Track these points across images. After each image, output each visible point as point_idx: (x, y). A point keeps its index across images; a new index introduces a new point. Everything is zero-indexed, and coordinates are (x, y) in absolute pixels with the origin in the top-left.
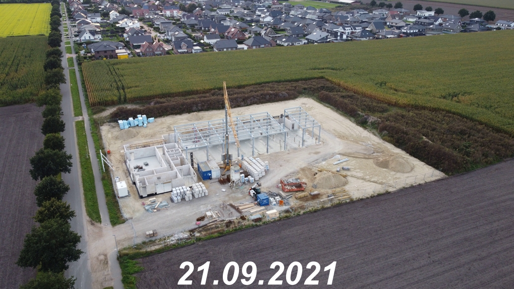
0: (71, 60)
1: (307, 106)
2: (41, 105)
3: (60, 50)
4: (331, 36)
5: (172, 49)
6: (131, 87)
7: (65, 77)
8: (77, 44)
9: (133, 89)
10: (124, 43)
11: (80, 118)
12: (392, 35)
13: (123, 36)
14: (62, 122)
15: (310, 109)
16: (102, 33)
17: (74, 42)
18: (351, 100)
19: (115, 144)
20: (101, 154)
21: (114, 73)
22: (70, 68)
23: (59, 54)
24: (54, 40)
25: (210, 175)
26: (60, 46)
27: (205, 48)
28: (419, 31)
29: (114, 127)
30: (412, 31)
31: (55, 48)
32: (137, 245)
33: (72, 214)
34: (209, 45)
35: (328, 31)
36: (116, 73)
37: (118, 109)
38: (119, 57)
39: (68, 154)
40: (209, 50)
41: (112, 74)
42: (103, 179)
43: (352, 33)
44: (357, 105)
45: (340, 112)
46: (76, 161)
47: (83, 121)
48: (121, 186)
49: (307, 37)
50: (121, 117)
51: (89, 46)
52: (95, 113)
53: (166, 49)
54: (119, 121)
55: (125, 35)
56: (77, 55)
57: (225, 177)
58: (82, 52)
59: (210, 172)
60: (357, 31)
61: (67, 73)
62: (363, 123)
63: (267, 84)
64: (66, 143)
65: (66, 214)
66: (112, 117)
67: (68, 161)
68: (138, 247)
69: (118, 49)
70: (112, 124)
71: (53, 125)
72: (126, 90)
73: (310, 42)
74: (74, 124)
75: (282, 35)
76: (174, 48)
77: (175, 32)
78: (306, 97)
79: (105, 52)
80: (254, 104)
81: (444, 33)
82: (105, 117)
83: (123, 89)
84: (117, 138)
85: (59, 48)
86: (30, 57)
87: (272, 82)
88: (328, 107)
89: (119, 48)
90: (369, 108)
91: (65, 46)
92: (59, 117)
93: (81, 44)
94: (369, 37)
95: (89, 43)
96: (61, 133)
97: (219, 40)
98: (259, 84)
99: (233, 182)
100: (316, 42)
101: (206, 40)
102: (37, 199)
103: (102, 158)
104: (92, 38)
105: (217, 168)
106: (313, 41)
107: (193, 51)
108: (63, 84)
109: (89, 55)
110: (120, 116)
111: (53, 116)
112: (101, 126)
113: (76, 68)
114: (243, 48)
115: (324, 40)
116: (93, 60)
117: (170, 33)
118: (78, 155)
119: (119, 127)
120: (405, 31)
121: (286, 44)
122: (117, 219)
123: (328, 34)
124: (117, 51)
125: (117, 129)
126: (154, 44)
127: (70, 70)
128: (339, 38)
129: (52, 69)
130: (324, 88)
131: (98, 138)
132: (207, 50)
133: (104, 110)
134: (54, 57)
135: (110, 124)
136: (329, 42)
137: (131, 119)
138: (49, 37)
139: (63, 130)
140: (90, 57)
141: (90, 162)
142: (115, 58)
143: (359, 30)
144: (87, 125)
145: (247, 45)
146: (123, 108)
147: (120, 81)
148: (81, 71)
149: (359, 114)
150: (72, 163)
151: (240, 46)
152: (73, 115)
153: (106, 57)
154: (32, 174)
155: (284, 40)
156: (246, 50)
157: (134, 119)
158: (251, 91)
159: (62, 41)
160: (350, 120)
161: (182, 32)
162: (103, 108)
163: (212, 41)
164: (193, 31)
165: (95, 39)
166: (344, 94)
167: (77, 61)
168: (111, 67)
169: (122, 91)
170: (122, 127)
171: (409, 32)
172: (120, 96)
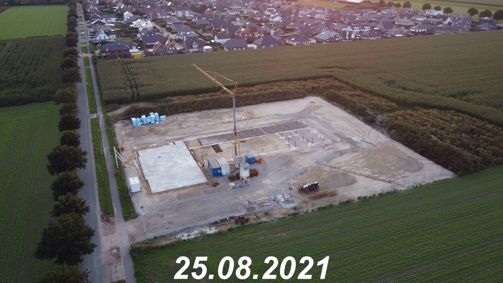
0: (86, 59)
1: (315, 105)
2: (58, 103)
3: (76, 50)
4: (339, 35)
5: (184, 49)
6: (144, 86)
7: (81, 77)
8: (93, 44)
9: (146, 87)
10: (137, 43)
11: (95, 116)
12: (400, 34)
13: (136, 36)
14: (78, 119)
15: (318, 107)
16: (116, 33)
17: (90, 42)
18: (360, 98)
19: (128, 140)
20: (115, 150)
21: (128, 72)
22: (86, 68)
23: (75, 53)
24: (71, 40)
25: (220, 172)
26: (76, 46)
27: (216, 47)
28: (428, 30)
29: (127, 125)
30: (420, 31)
31: (72, 48)
32: (149, 240)
33: (87, 209)
34: (219, 44)
35: (336, 31)
36: (129, 72)
37: (131, 107)
38: (132, 56)
39: (83, 150)
40: (220, 49)
41: (125, 73)
42: (116, 175)
43: (361, 32)
44: (365, 104)
45: (349, 111)
46: (91, 158)
47: (98, 118)
48: (134, 182)
49: (316, 37)
50: (135, 115)
51: (104, 46)
52: (109, 111)
53: (178, 49)
54: (132, 119)
55: (139, 35)
56: (93, 54)
57: (235, 174)
58: (98, 52)
59: (220, 169)
60: (366, 30)
61: (83, 72)
62: (371, 122)
63: (276, 83)
64: (81, 140)
65: (81, 209)
66: (126, 115)
67: (83, 157)
68: (150, 241)
69: (132, 49)
70: (126, 121)
71: (70, 123)
72: (139, 88)
73: (319, 41)
74: (89, 121)
75: (291, 34)
76: (186, 48)
77: (187, 32)
78: (314, 96)
79: (119, 51)
80: (263, 102)
81: (453, 32)
82: (119, 115)
83: (136, 87)
84: (130, 135)
85: (76, 48)
86: (48, 56)
87: (281, 80)
88: (336, 106)
89: (133, 47)
90: (378, 106)
91: (82, 46)
92: (75, 114)
93: (96, 44)
94: (378, 36)
95: (103, 42)
96: (77, 130)
97: (229, 39)
98: (269, 82)
99: (243, 179)
100: (325, 41)
101: (216, 40)
102: (54, 193)
103: (116, 155)
104: (107, 38)
105: (227, 165)
106: (322, 40)
107: (204, 51)
108: (79, 83)
109: (104, 54)
110: (133, 113)
111: (69, 114)
112: (115, 123)
113: (92, 67)
114: (253, 48)
115: (332, 40)
116: (107, 59)
117: (181, 33)
118: (92, 152)
119: (132, 124)
120: (414, 30)
121: (295, 44)
122: (130, 213)
123: (336, 33)
124: (131, 51)
125: (130, 126)
126: (166, 43)
127: (85, 69)
128: (347, 37)
129: (68, 68)
130: (332, 87)
131: (111, 135)
132: (217, 49)
133: (117, 108)
134: (71, 57)
135: (123, 121)
136: (337, 41)
137: (144, 117)
138: (66, 37)
139: (78, 128)
140: (105, 57)
141: (104, 159)
142: (129, 57)
143: (368, 30)
144: (101, 123)
145: (257, 45)
146: (137, 106)
147: (133, 79)
148: (96, 70)
149: (367, 113)
150: (87, 159)
151: (249, 46)
152: (88, 113)
153: (120, 56)
154: (49, 169)
155: (293, 39)
156: (255, 49)
157: (147, 116)
158: (261, 90)
159: (78, 41)
160: (359, 119)
161: (193, 32)
162: (117, 105)
163: (223, 41)
164: (204, 31)
165: (110, 39)
166: (352, 93)
167: (92, 61)
168: (124, 66)
169: (135, 89)
170: (135, 124)
171: (417, 31)
172: (133, 95)
